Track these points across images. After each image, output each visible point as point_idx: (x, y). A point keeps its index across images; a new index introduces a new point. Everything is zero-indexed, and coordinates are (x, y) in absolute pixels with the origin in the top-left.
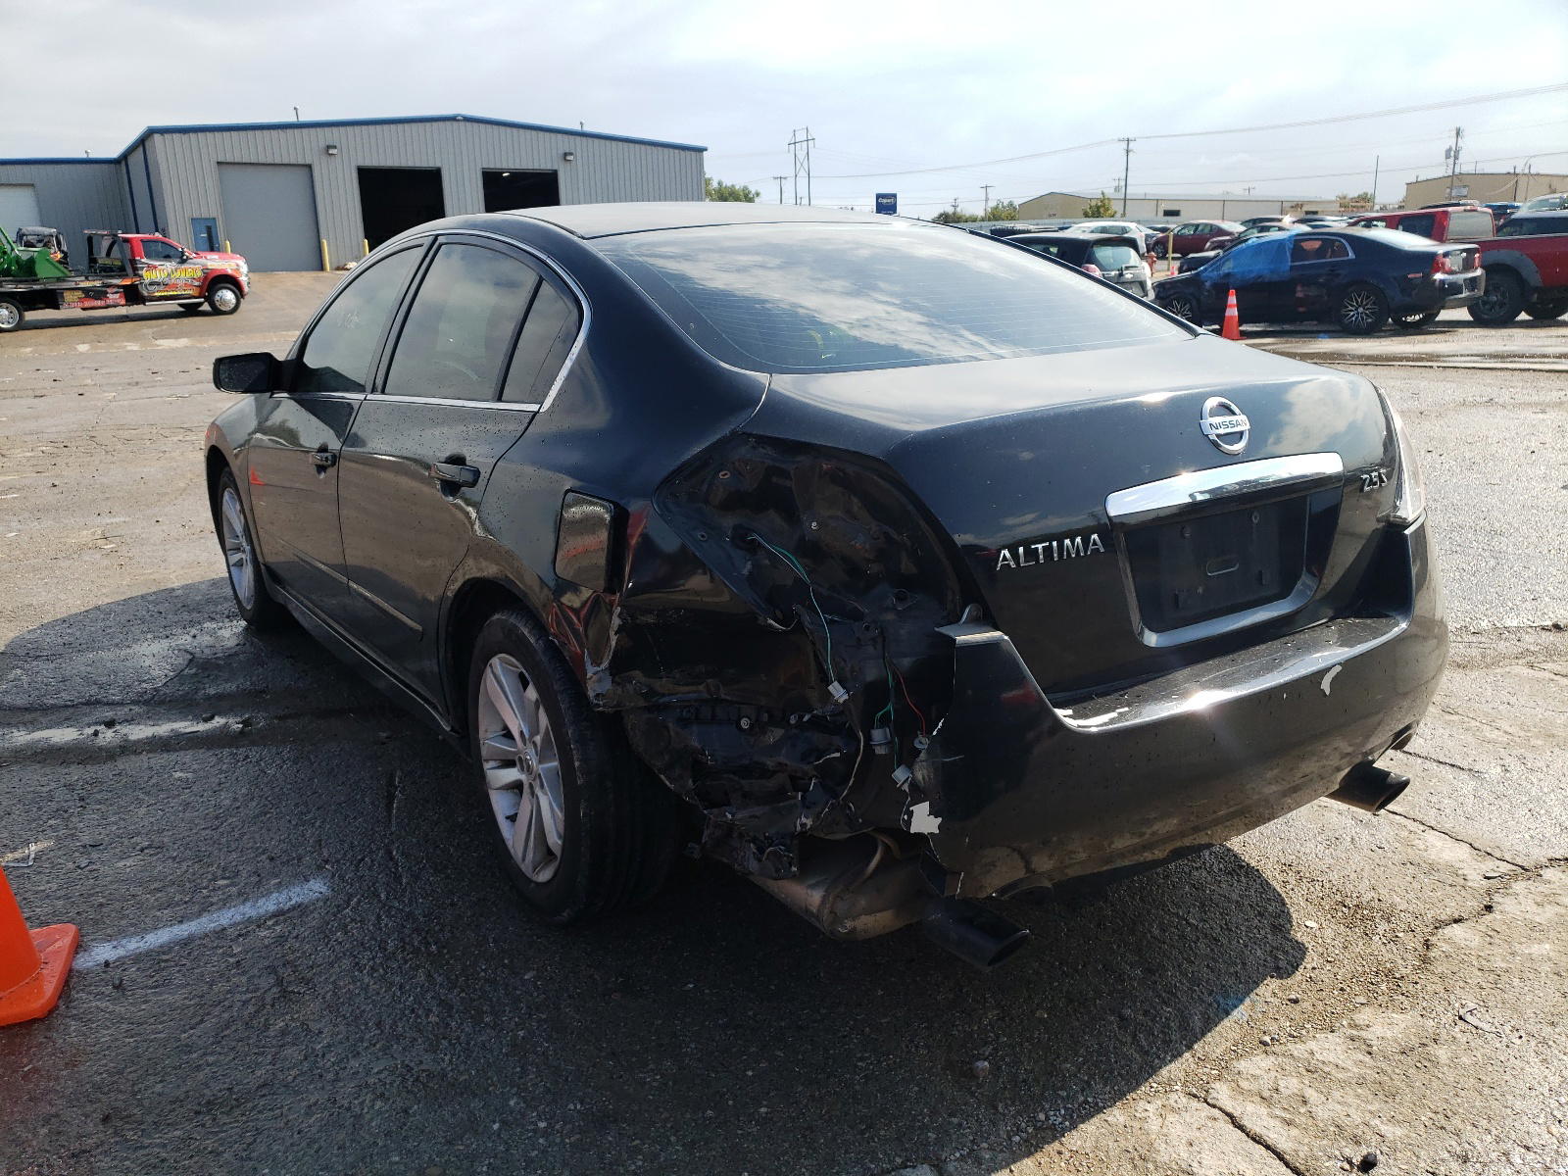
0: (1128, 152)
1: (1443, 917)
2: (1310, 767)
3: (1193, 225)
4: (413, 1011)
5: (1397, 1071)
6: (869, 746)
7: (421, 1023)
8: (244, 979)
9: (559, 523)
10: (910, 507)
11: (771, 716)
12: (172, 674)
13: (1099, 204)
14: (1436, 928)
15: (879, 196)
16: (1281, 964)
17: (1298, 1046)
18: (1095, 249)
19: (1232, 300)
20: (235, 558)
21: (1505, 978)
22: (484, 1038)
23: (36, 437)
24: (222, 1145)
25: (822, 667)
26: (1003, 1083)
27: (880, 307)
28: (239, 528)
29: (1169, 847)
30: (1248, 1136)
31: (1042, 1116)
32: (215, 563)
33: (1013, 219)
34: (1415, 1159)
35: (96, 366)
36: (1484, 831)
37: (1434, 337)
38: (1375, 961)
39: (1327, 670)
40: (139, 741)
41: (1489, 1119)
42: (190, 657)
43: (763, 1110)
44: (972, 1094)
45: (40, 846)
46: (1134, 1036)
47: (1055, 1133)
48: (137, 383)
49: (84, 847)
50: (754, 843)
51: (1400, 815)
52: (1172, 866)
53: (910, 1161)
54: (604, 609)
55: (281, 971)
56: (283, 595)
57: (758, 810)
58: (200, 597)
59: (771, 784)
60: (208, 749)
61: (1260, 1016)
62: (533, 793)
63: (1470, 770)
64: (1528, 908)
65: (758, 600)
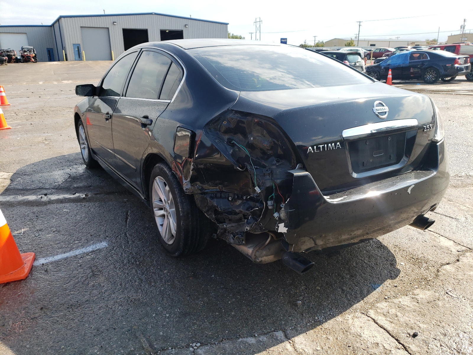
0: (360, 25)
1: (443, 263)
2: (404, 216)
3: (379, 49)
4: (131, 281)
5: (426, 308)
6: (267, 207)
7: (133, 285)
8: (82, 270)
9: (175, 137)
10: (282, 134)
11: (238, 197)
12: (64, 180)
13: (350, 42)
14: (441, 266)
15: (281, 39)
16: (392, 275)
17: (396, 300)
18: (347, 56)
19: (390, 72)
20: (83, 146)
21: (461, 281)
22: (151, 289)
23: (26, 109)
24: (74, 317)
25: (253, 182)
26: (305, 308)
27: (280, 73)
28: (84, 137)
29: (360, 239)
30: (379, 326)
31: (317, 318)
32: (77, 148)
33: (323, 46)
34: (430, 334)
35: (44, 88)
36: (458, 237)
37: (454, 85)
38: (422, 275)
39: (410, 186)
40: (54, 200)
41: (454, 323)
42: (69, 175)
43: (233, 313)
44: (296, 311)
45: (25, 230)
46: (346, 295)
47: (320, 323)
48: (56, 94)
49: (37, 230)
50: (232, 234)
51: (432, 231)
52: (361, 244)
53: (276, 329)
54: (189, 164)
55: (93, 268)
56: (96, 158)
57: (234, 225)
58: (73, 158)
59: (237, 217)
60: (74, 203)
61: (385, 290)
62: (168, 218)
63: (455, 218)
64: (470, 261)
65: (234, 161)
